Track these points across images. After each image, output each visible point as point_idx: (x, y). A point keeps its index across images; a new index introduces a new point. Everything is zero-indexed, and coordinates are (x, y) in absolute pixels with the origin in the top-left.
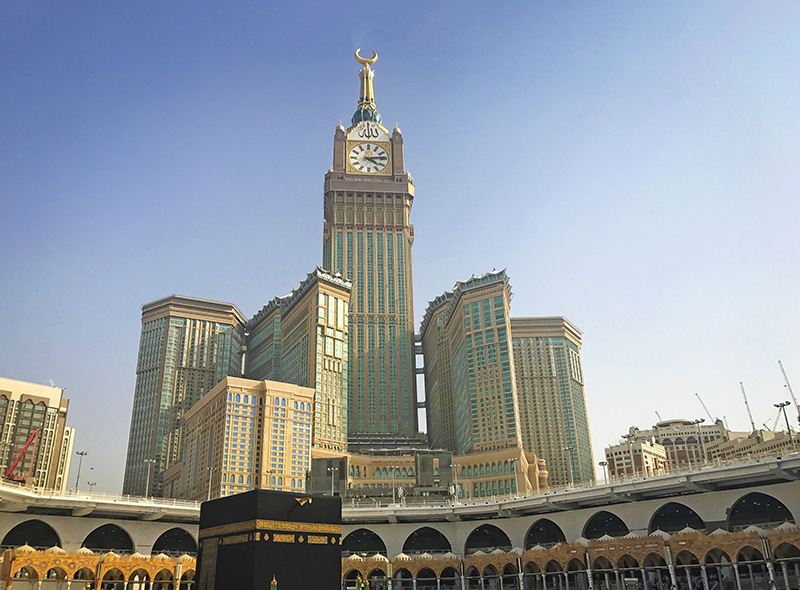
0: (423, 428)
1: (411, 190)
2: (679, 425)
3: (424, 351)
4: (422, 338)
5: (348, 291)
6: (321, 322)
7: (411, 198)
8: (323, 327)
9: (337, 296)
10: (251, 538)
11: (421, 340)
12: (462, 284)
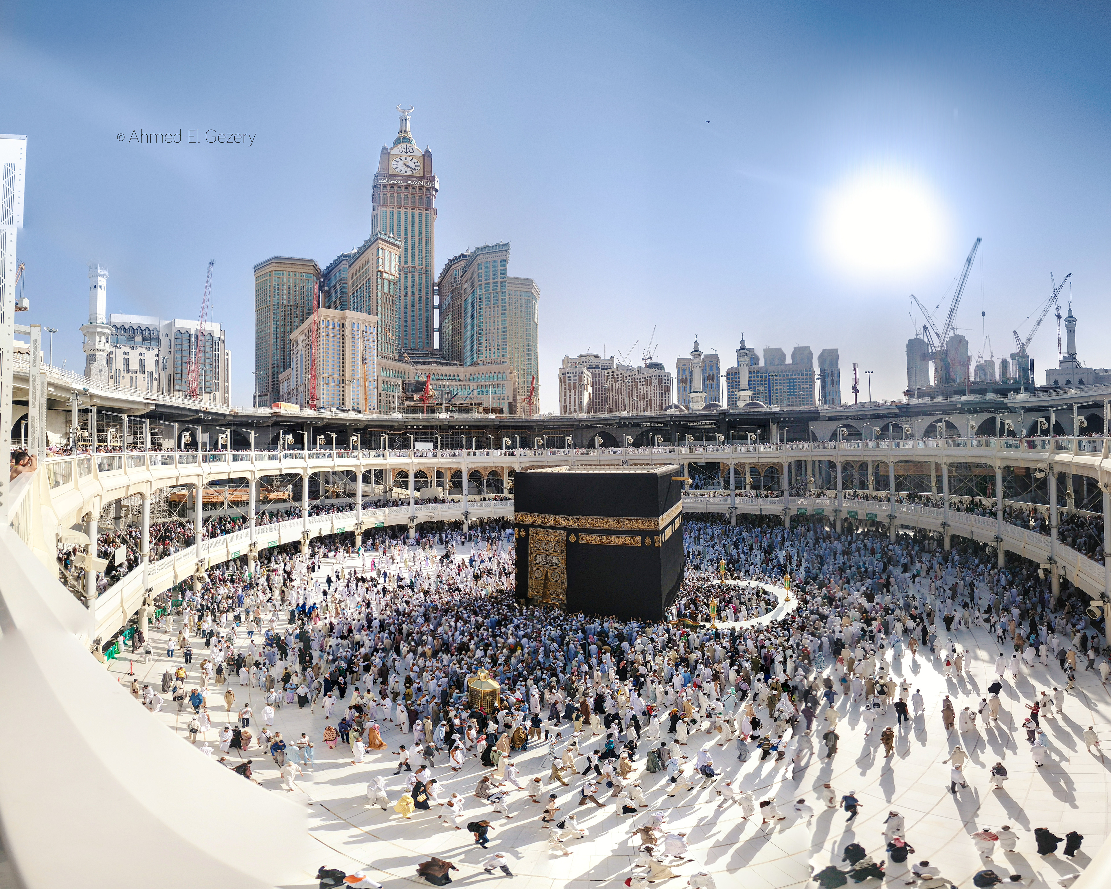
0: (437, 346)
1: (437, 186)
2: (592, 357)
3: (440, 293)
4: (439, 285)
5: (398, 247)
6: (381, 268)
7: (437, 191)
8: (381, 272)
9: (391, 250)
10: (648, 541)
11: (438, 286)
12: (478, 249)
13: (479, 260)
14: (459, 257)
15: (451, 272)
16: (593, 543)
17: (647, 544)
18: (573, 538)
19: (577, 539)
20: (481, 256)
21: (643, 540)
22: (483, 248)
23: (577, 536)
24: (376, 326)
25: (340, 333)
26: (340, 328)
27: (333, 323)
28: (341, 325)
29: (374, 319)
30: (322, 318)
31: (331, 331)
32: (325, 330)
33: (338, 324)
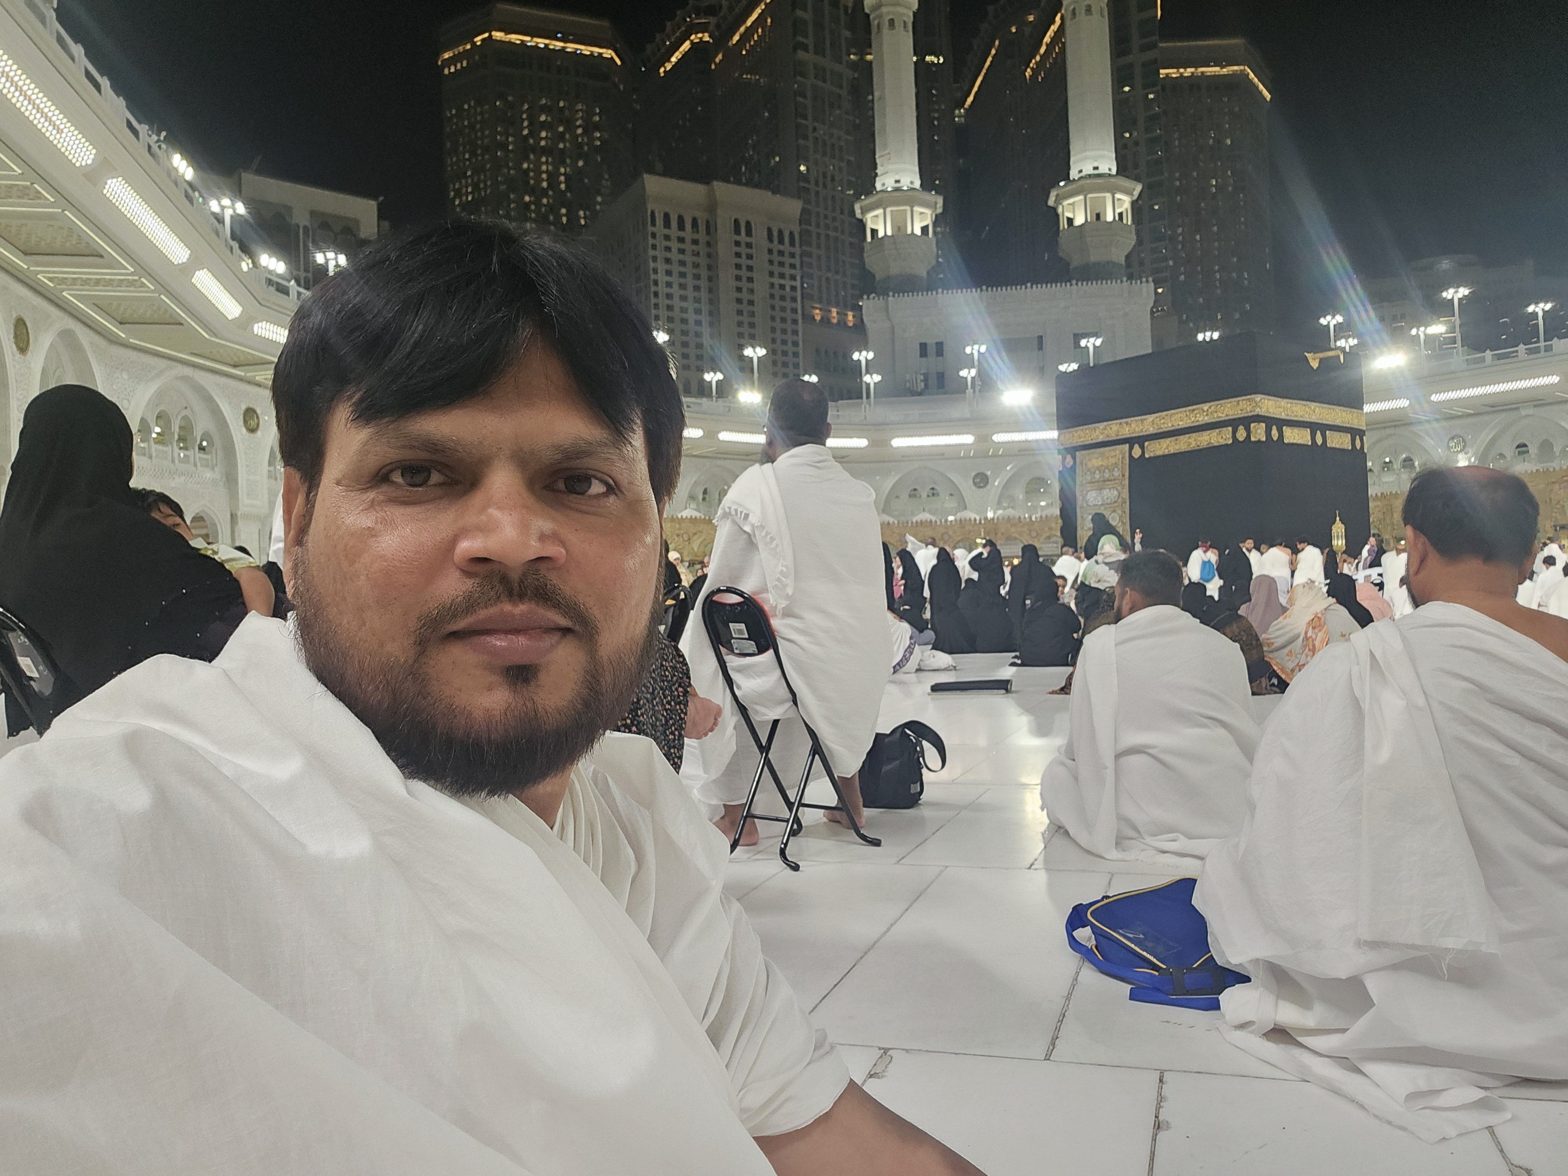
10: (1241, 434)
16: (1166, 452)
17: (1241, 439)
18: (1137, 452)
19: (1143, 453)
21: (1234, 433)
23: (1142, 447)
24: (796, 229)
25: (702, 248)
26: (702, 236)
27: (681, 220)
28: (702, 227)
29: (793, 207)
30: (650, 207)
31: (675, 245)
32: (661, 243)
33: (695, 222)
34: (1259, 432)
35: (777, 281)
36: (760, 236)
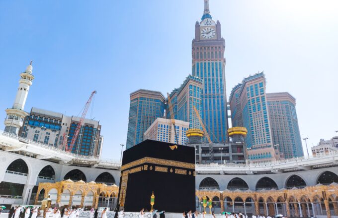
3: (231, 108)
8: (192, 98)
9: (197, 86)
11: (230, 104)
12: (246, 79)
13: (247, 85)
14: (238, 86)
15: (235, 95)
16: (133, 172)
17: (142, 170)
20: (248, 83)
21: (142, 168)
22: (249, 78)
23: (130, 171)
24: (188, 128)
25: (169, 131)
26: (169, 129)
27: (165, 126)
28: (169, 127)
29: (187, 124)
30: (159, 123)
31: (163, 130)
32: (160, 130)
33: (167, 126)
34: (146, 168)
35: (184, 137)
36: (180, 129)
